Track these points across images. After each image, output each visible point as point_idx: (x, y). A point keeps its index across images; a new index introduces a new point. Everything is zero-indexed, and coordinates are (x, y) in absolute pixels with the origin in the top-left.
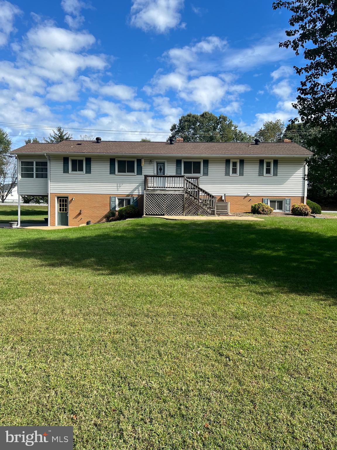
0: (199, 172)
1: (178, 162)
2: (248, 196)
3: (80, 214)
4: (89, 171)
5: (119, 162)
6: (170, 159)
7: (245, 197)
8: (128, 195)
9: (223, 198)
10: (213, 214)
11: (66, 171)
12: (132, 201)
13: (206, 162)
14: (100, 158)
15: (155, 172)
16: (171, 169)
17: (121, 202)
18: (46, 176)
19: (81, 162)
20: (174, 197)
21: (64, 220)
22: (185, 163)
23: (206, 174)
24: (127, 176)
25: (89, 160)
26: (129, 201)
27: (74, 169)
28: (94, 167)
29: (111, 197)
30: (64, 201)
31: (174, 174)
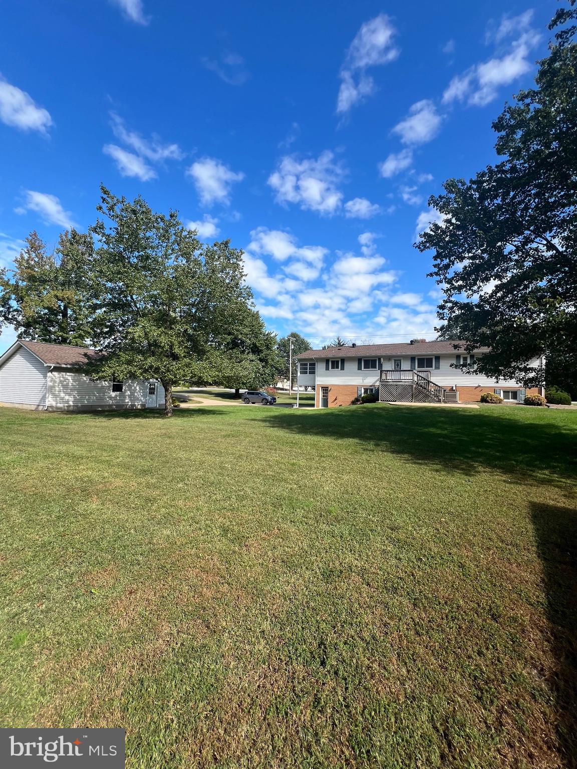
0: (432, 367)
1: (413, 359)
2: (479, 386)
3: (336, 399)
4: (343, 369)
5: (365, 361)
6: (405, 357)
7: (477, 387)
8: (371, 386)
9: (454, 388)
10: (439, 401)
11: (327, 369)
12: (374, 390)
13: (438, 358)
14: (351, 359)
15: (393, 368)
16: (406, 365)
17: (366, 390)
18: (314, 373)
19: (338, 362)
20: (405, 388)
21: (325, 403)
22: (418, 359)
23: (437, 368)
24: (371, 371)
25: (343, 361)
26: (372, 390)
27: (333, 368)
28: (346, 365)
29: (358, 388)
30: (326, 389)
31: (409, 369)
